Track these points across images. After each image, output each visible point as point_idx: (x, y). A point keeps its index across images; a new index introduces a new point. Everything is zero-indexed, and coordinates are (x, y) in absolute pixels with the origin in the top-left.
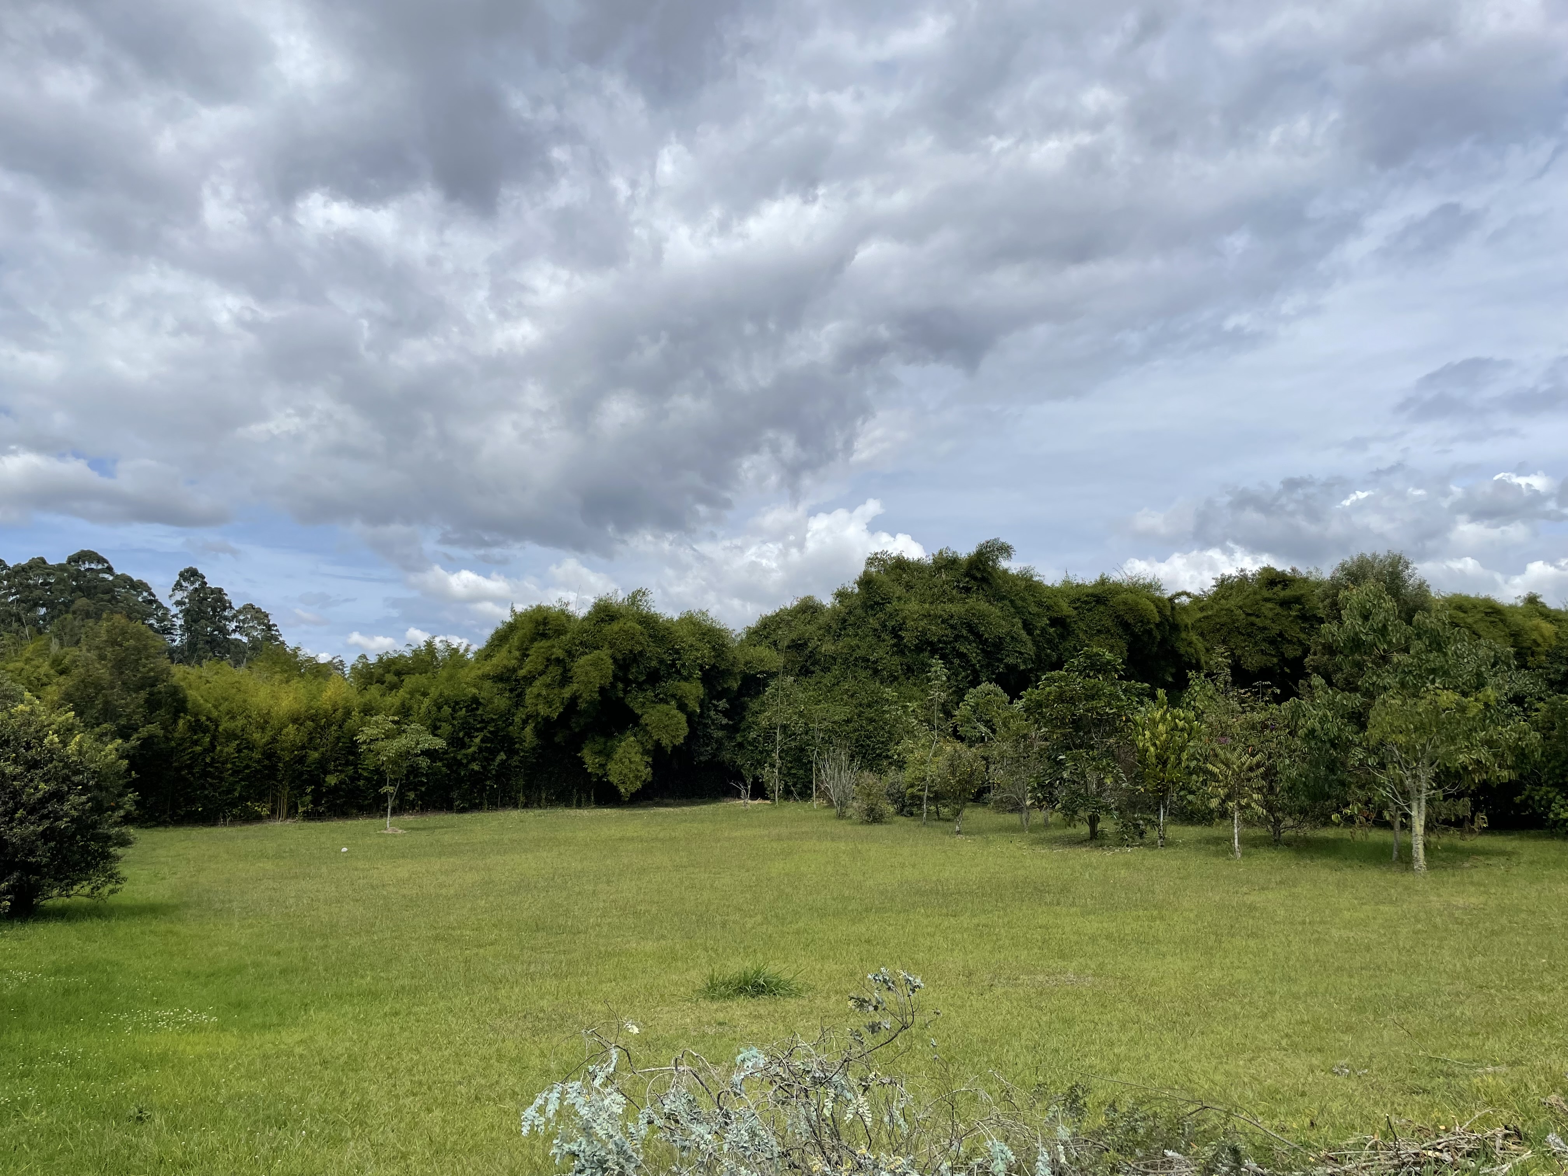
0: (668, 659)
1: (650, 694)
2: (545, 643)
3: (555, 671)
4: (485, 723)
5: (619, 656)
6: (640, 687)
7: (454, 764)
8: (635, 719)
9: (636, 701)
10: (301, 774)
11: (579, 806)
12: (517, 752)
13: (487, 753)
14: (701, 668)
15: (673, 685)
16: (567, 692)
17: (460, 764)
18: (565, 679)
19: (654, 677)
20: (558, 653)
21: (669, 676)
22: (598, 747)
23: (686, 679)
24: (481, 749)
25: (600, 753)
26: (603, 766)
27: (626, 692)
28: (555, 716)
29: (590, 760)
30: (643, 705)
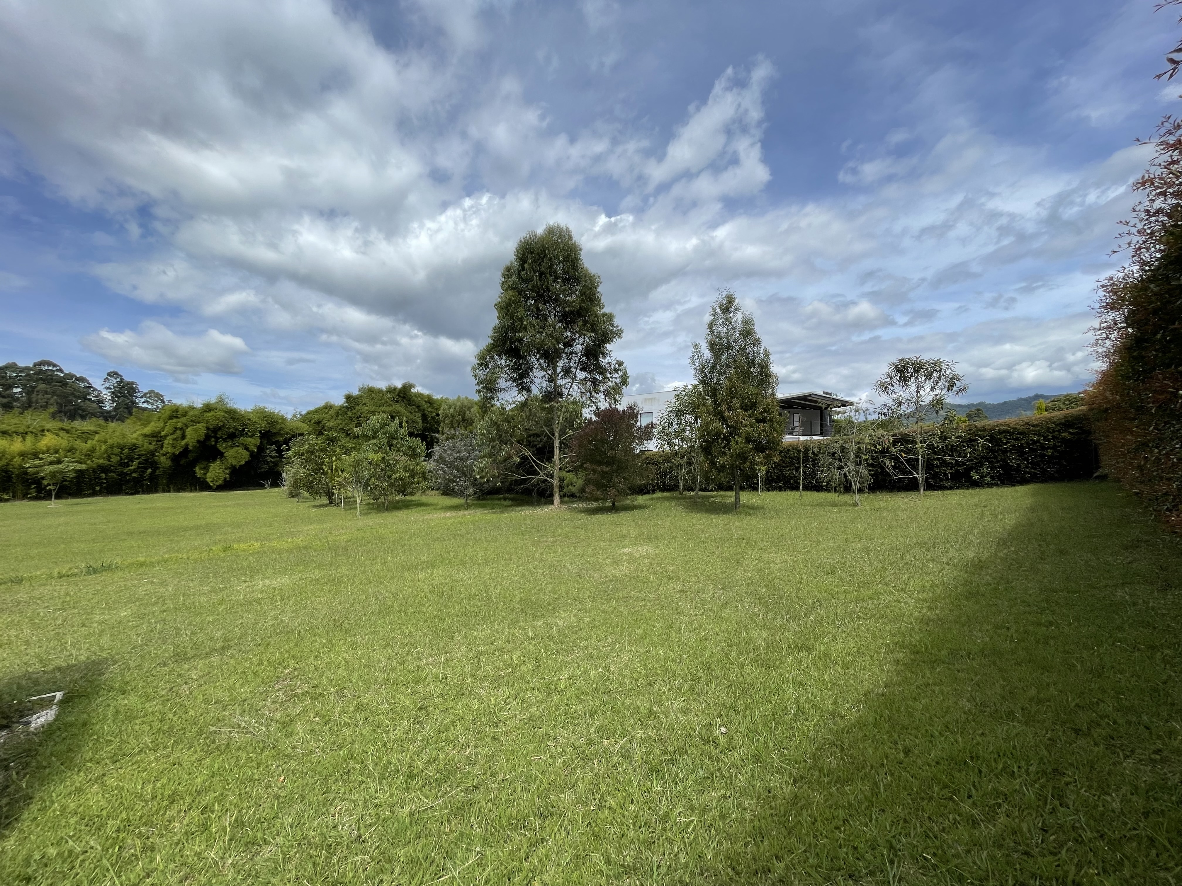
0: (240, 428)
1: (230, 443)
2: (174, 420)
3: (179, 433)
4: (140, 456)
5: (211, 427)
6: (225, 440)
7: (122, 474)
8: (222, 454)
9: (221, 446)
10: (28, 479)
11: (191, 491)
12: (158, 468)
13: (142, 469)
14: (260, 432)
15: (243, 440)
16: (183, 443)
17: (126, 474)
18: (183, 437)
19: (232, 436)
20: (179, 425)
21: (242, 435)
22: (202, 466)
23: (251, 437)
24: (138, 468)
25: (204, 468)
26: (205, 474)
27: (216, 442)
28: (177, 453)
29: (198, 471)
30: (226, 448)
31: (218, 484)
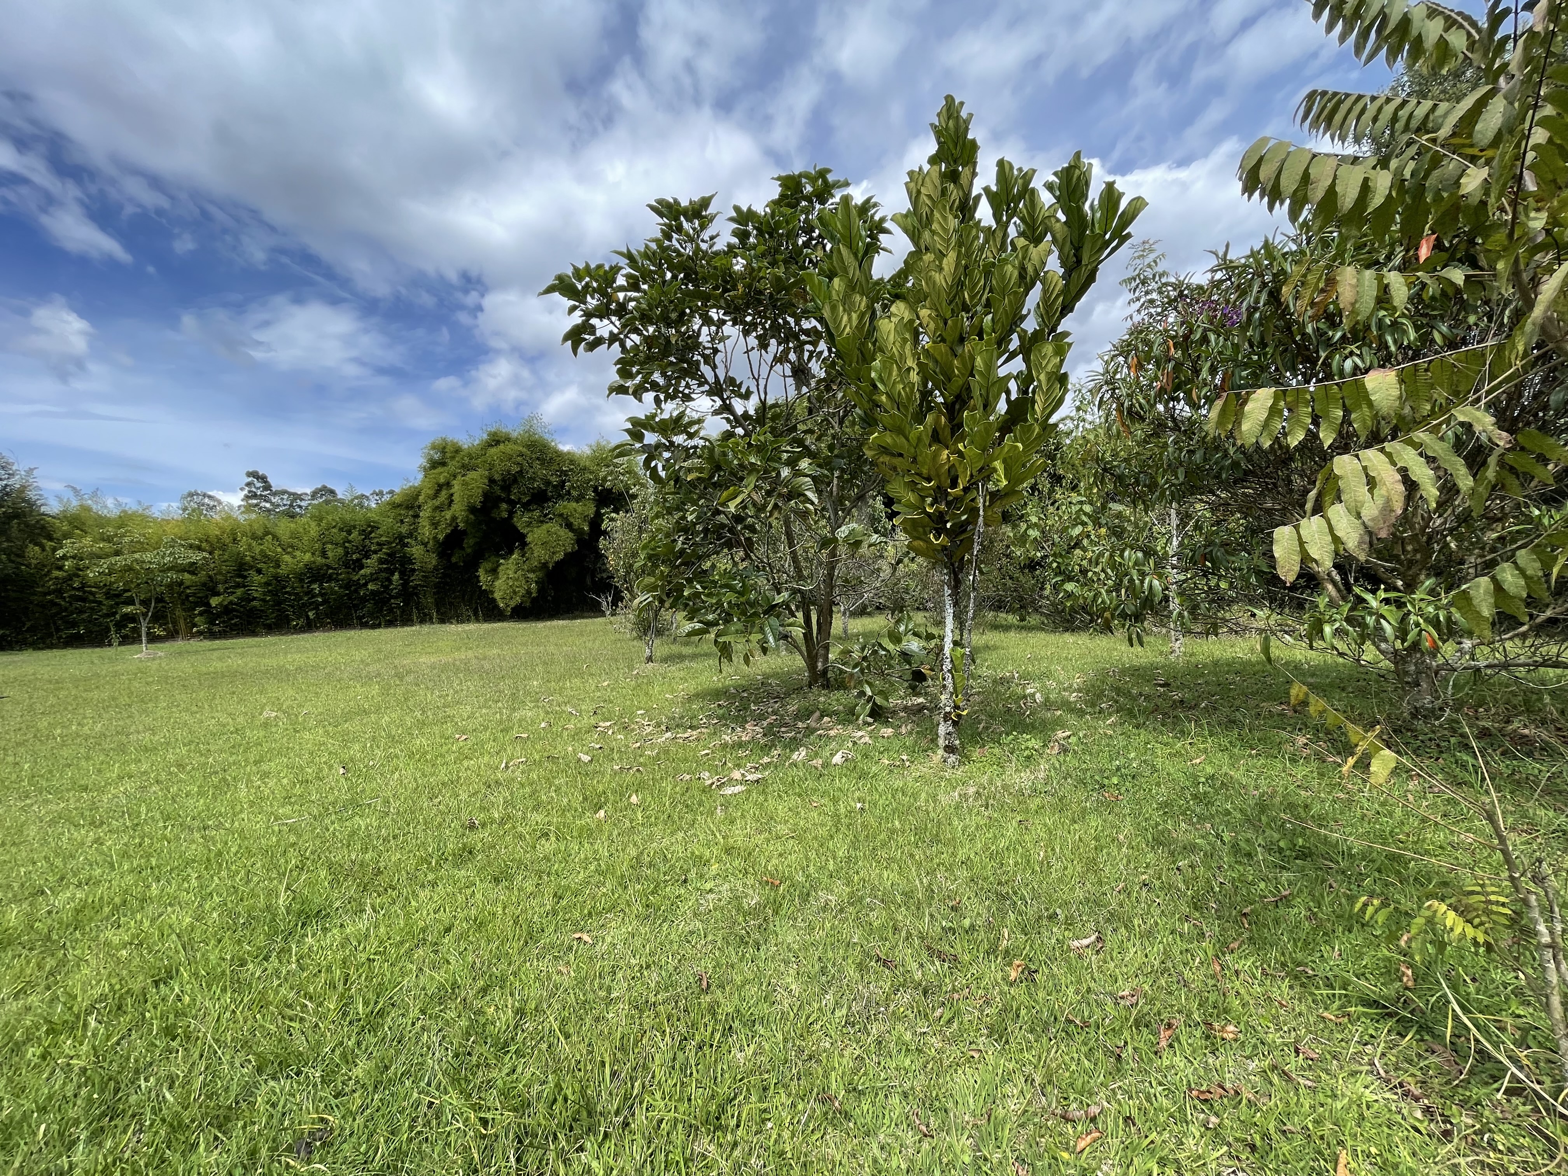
0: (555, 480)
1: (537, 513)
2: (440, 469)
3: (443, 495)
5: (497, 477)
6: (526, 506)
7: (352, 585)
8: (522, 539)
9: (521, 521)
14: (595, 489)
15: (561, 505)
16: (448, 515)
18: (450, 502)
19: (540, 498)
21: (561, 497)
22: (489, 565)
23: (577, 499)
25: (492, 571)
26: (493, 583)
27: (511, 513)
28: (441, 537)
29: (482, 578)
30: (529, 524)
31: (513, 604)
